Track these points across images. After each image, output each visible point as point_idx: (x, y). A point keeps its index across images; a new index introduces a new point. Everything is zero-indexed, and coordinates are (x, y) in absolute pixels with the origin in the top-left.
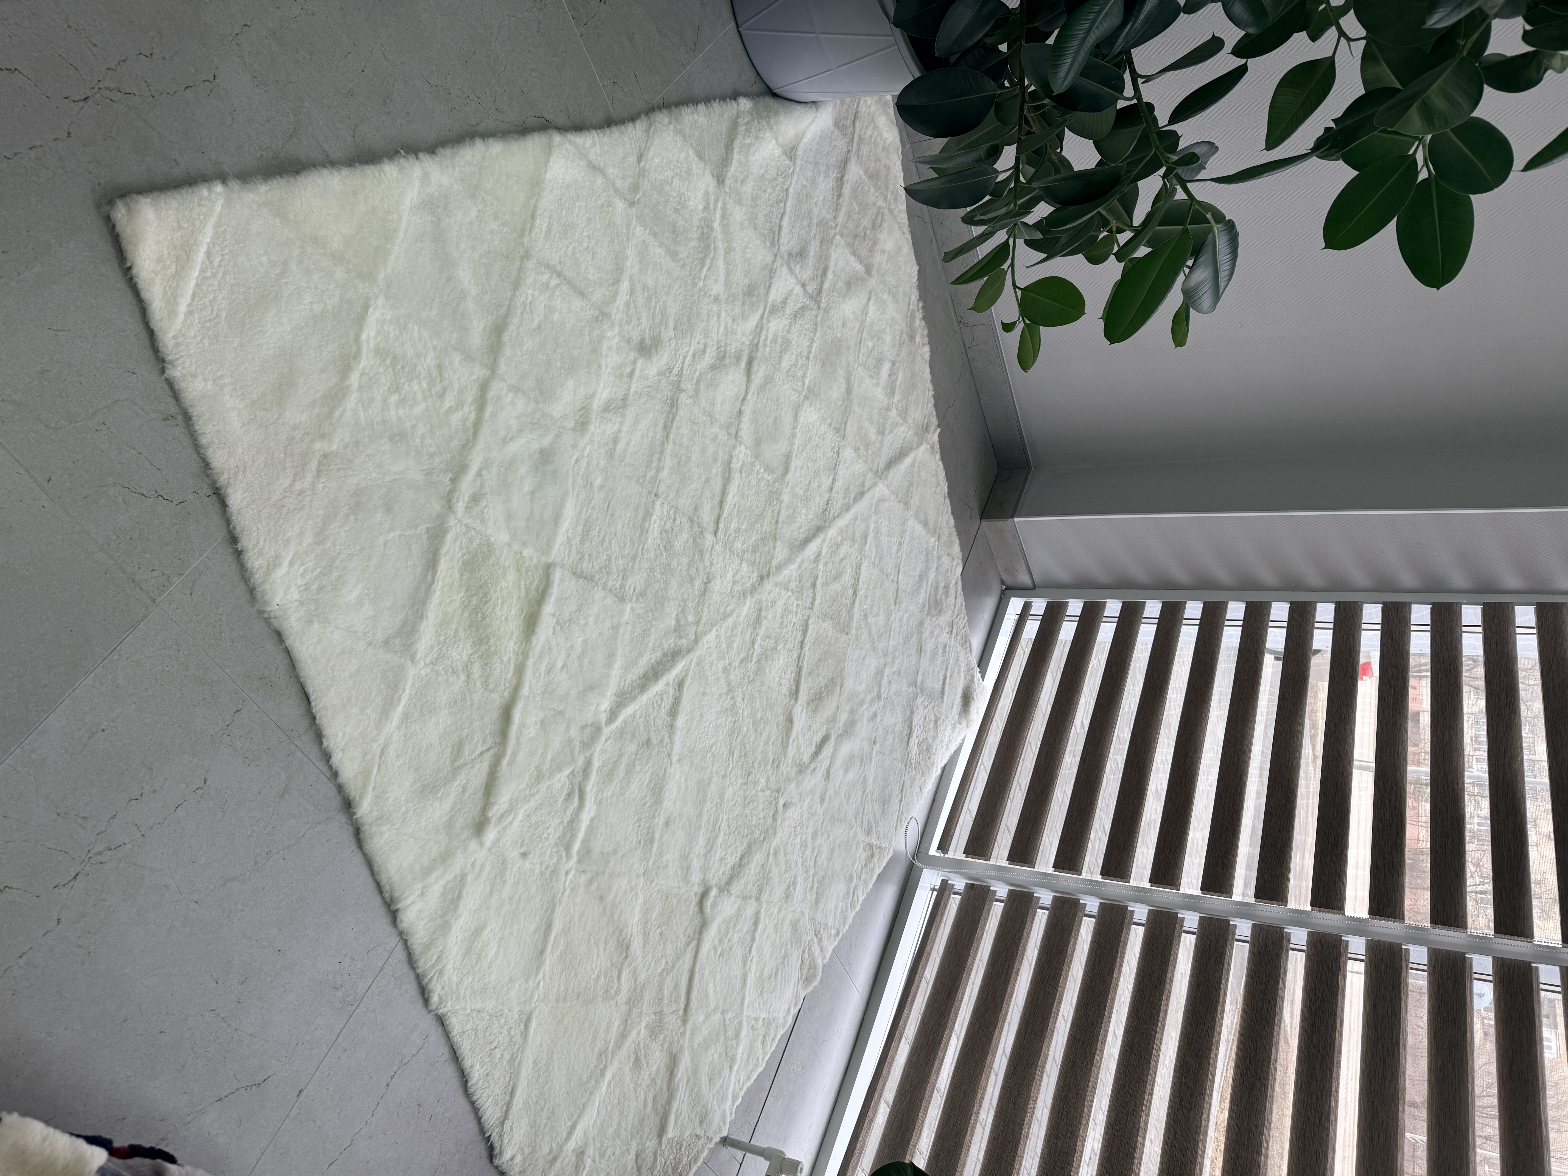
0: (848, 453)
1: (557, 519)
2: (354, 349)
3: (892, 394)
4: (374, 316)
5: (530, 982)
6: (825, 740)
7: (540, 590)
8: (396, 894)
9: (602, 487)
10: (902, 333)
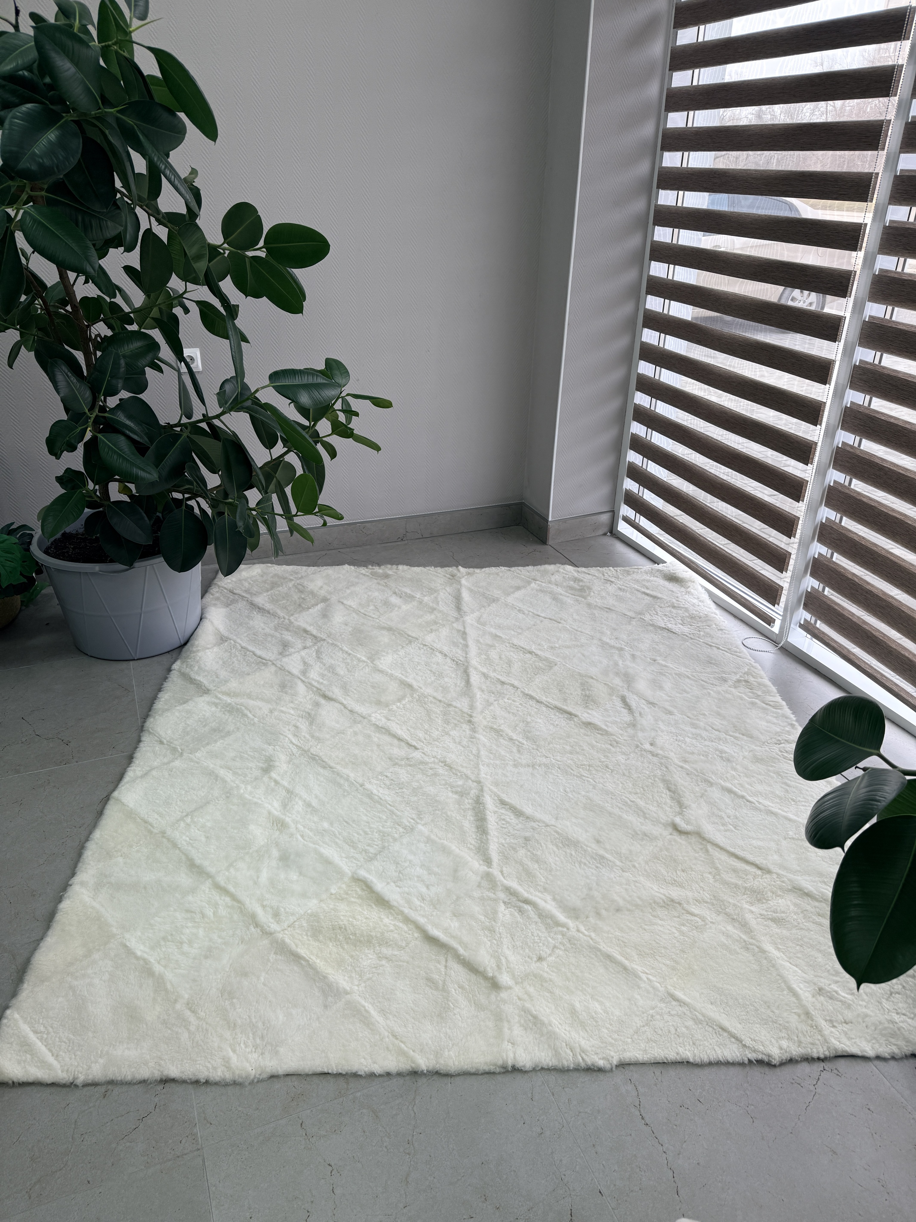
0: (429, 638)
1: (327, 862)
2: (141, 962)
3: (412, 597)
4: (133, 943)
5: (643, 985)
6: (624, 700)
7: (364, 888)
8: (500, 1062)
9: (331, 824)
10: (378, 583)
